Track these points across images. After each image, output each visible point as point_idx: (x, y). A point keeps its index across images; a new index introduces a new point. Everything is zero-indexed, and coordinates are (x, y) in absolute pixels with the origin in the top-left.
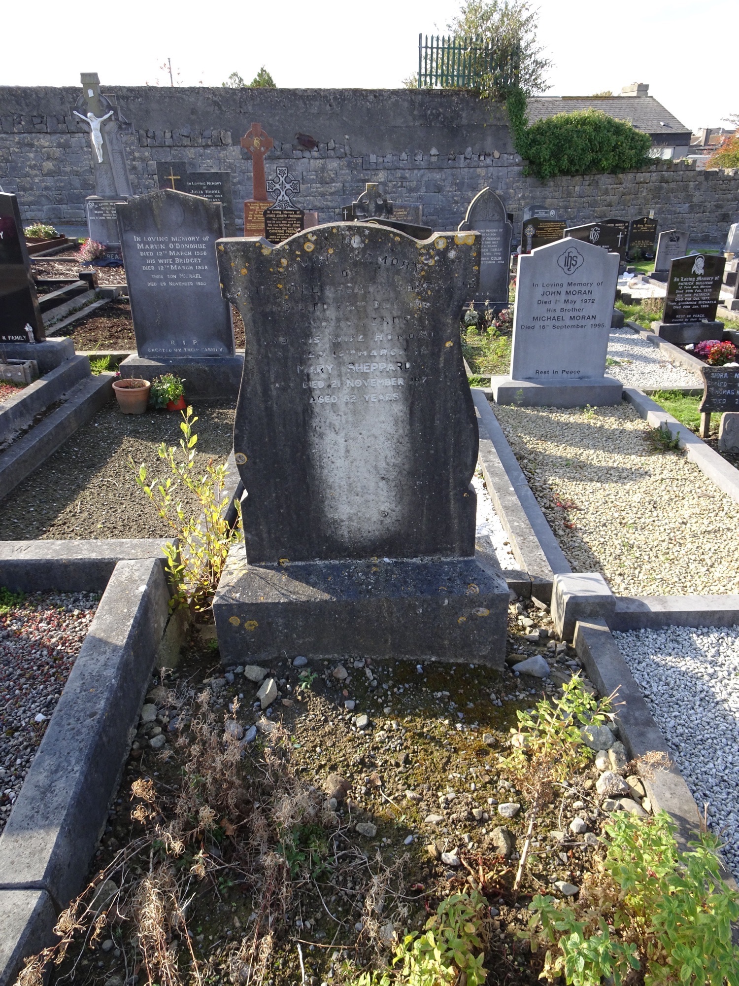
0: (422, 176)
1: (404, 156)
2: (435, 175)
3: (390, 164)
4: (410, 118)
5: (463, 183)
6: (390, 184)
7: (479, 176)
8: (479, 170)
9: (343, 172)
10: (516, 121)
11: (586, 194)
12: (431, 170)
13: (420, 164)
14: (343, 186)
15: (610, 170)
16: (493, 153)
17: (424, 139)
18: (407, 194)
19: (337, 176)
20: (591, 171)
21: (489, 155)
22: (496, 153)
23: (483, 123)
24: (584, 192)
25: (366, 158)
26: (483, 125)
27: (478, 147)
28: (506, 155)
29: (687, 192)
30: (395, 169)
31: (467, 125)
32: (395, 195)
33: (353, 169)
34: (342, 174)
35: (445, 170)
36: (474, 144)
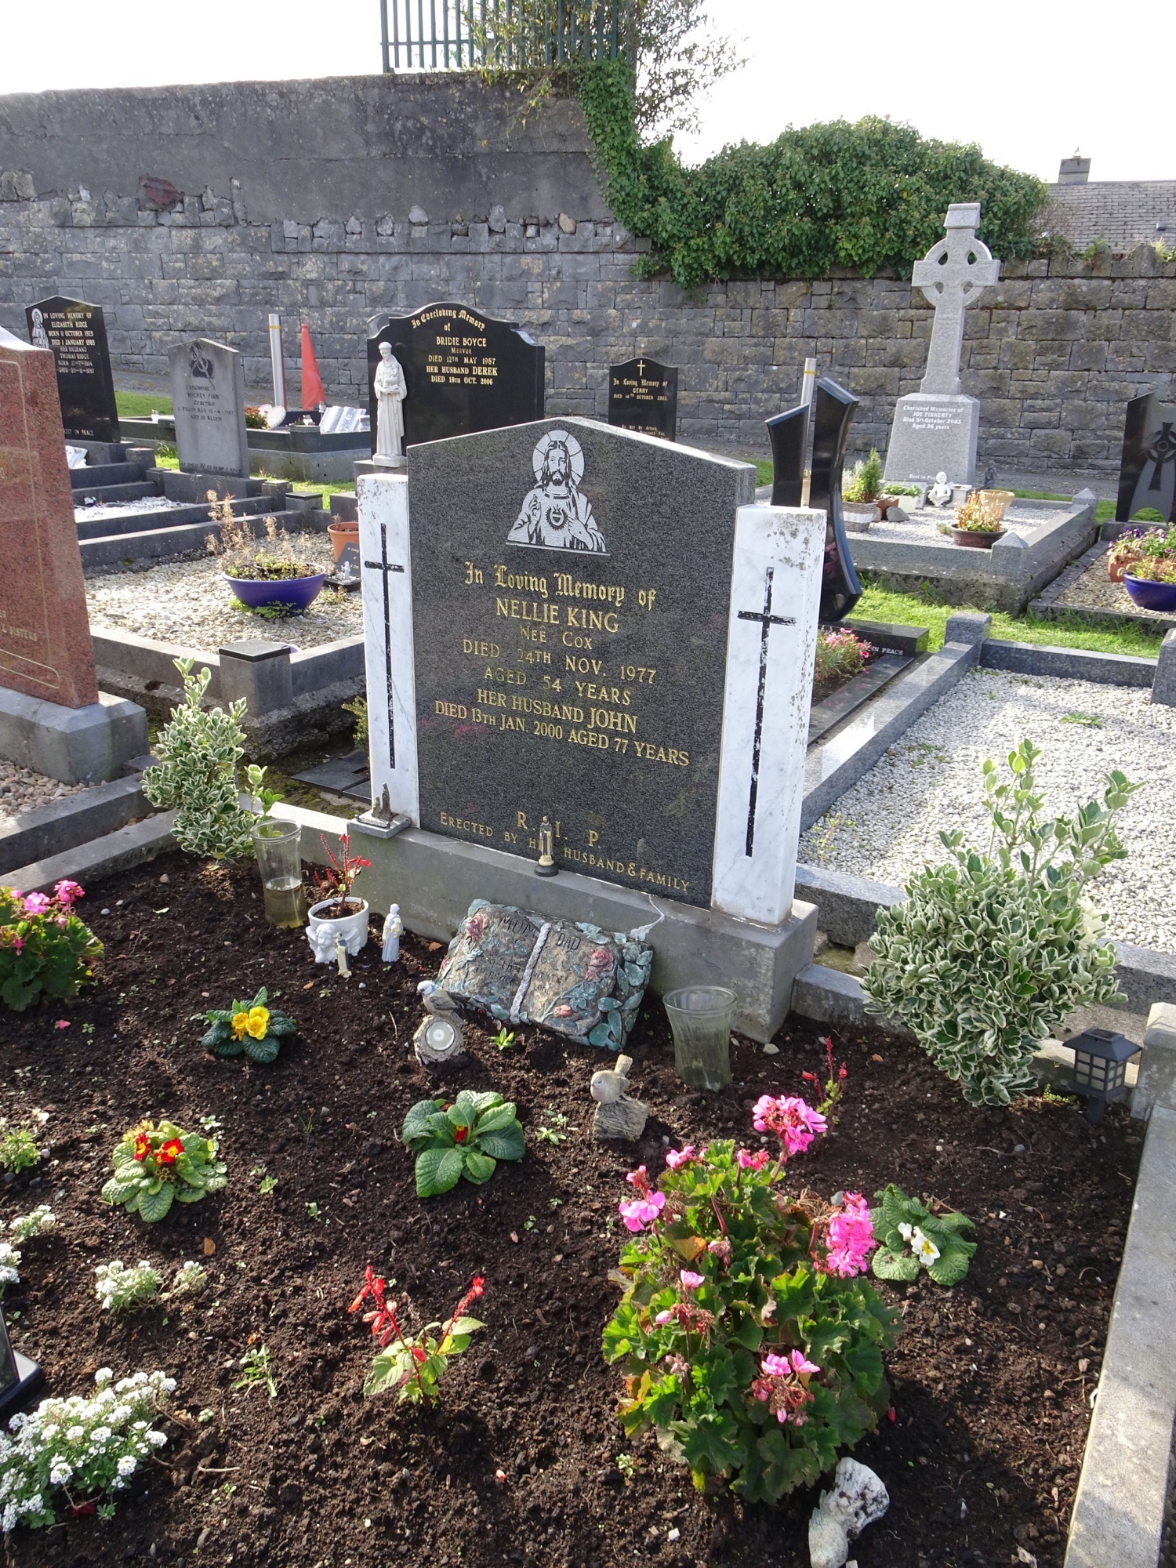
0: (396, 268)
1: (353, 224)
2: (425, 268)
3: (326, 243)
4: (359, 140)
5: (492, 289)
6: (330, 286)
7: (526, 274)
8: (526, 260)
9: (235, 256)
10: (604, 140)
11: (823, 331)
12: (416, 258)
13: (389, 243)
14: (239, 286)
15: (881, 268)
16: (557, 220)
17: (393, 186)
18: (368, 309)
19: (223, 265)
20: (822, 270)
21: (547, 224)
22: (564, 219)
23: (527, 148)
24: (815, 323)
25: (275, 227)
26: (526, 154)
27: (519, 206)
28: (590, 226)
29: (1164, 339)
30: (339, 253)
31: (488, 154)
32: (343, 310)
33: (253, 251)
34: (233, 261)
35: (447, 258)
36: (509, 199)
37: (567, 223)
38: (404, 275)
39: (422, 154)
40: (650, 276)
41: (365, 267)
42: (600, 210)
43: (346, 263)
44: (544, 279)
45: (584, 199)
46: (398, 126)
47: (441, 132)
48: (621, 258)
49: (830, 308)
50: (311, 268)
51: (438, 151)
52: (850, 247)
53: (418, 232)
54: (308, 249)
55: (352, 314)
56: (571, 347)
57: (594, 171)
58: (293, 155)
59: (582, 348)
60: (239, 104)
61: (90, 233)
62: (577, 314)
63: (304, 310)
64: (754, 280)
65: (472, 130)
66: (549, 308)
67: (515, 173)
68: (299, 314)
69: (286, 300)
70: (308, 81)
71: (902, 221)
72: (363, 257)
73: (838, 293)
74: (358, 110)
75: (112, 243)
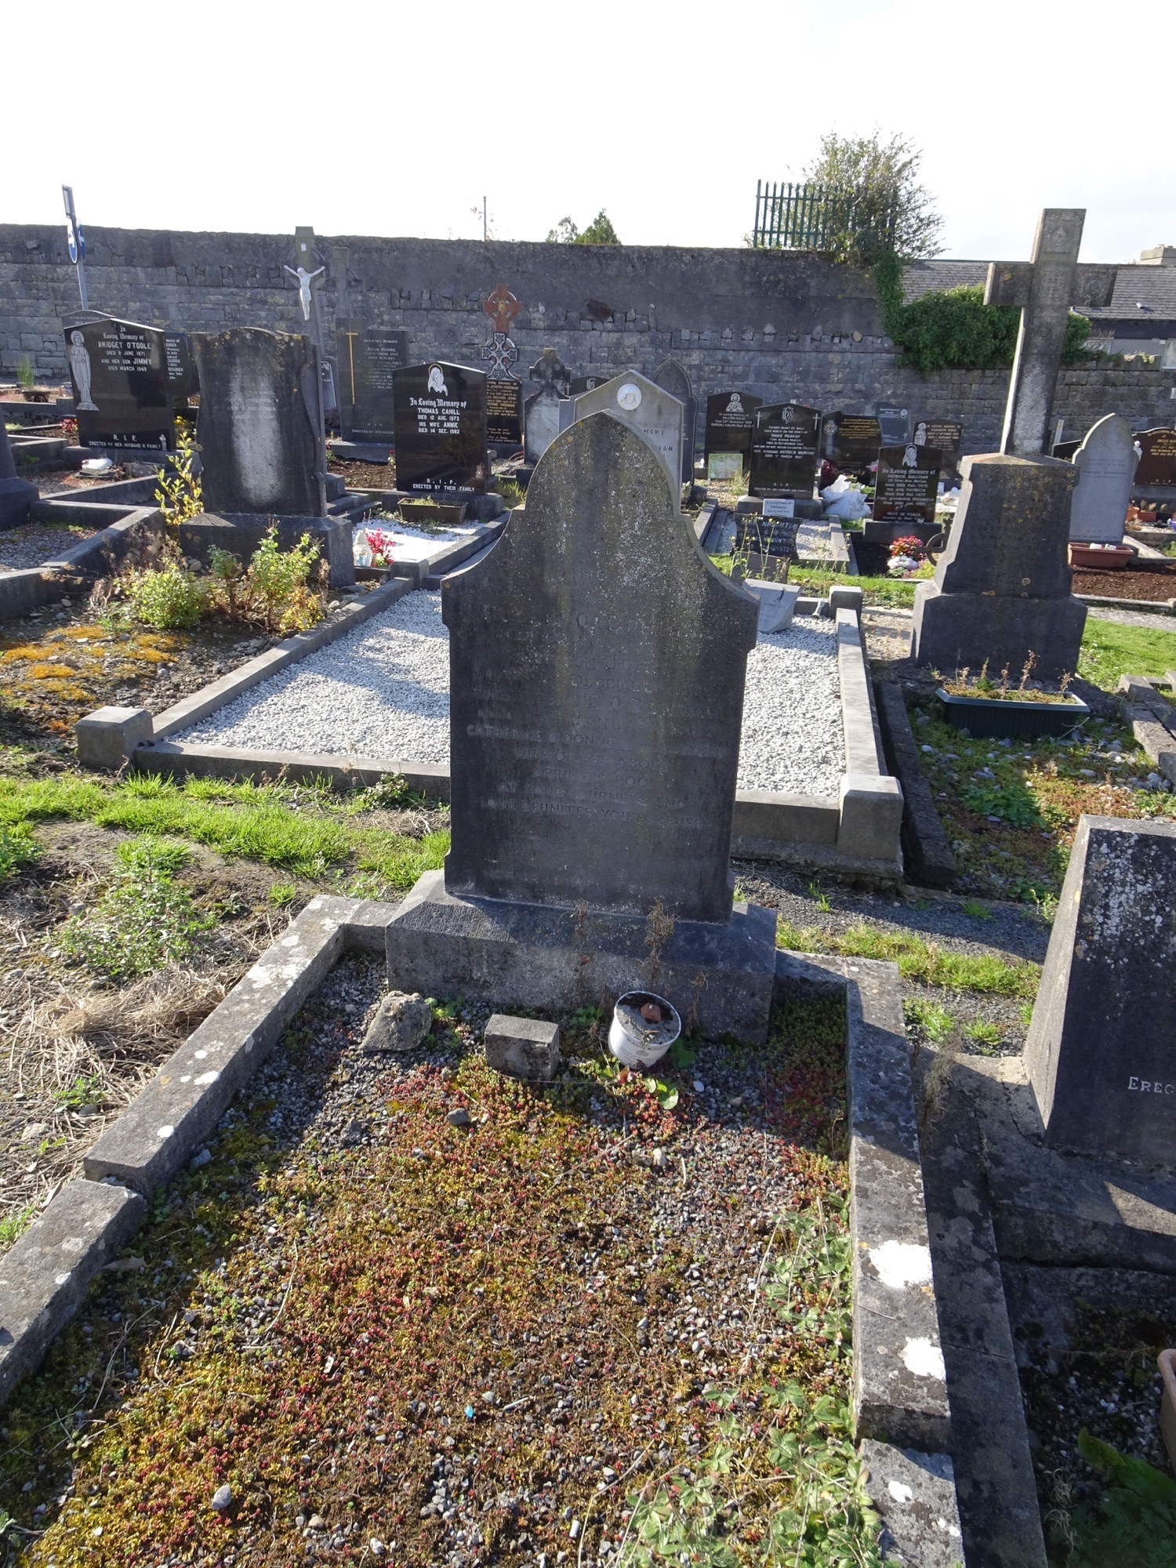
2: (769, 359)
3: (708, 343)
4: (739, 285)
5: (808, 373)
6: (707, 369)
7: (831, 363)
8: (831, 356)
13: (749, 344)
16: (852, 335)
22: (856, 334)
26: (839, 298)
27: (831, 326)
28: (871, 338)
30: (715, 349)
35: (784, 353)
36: (826, 322)
37: (857, 336)
38: (756, 363)
39: (777, 295)
40: (903, 366)
41: (731, 358)
43: (719, 355)
44: (840, 366)
46: (764, 278)
48: (885, 356)
50: (696, 358)
51: (787, 294)
54: (696, 347)
57: (877, 309)
61: (541, 334)
62: (857, 386)
65: (809, 283)
66: (842, 383)
67: (831, 308)
72: (731, 352)
75: (557, 340)
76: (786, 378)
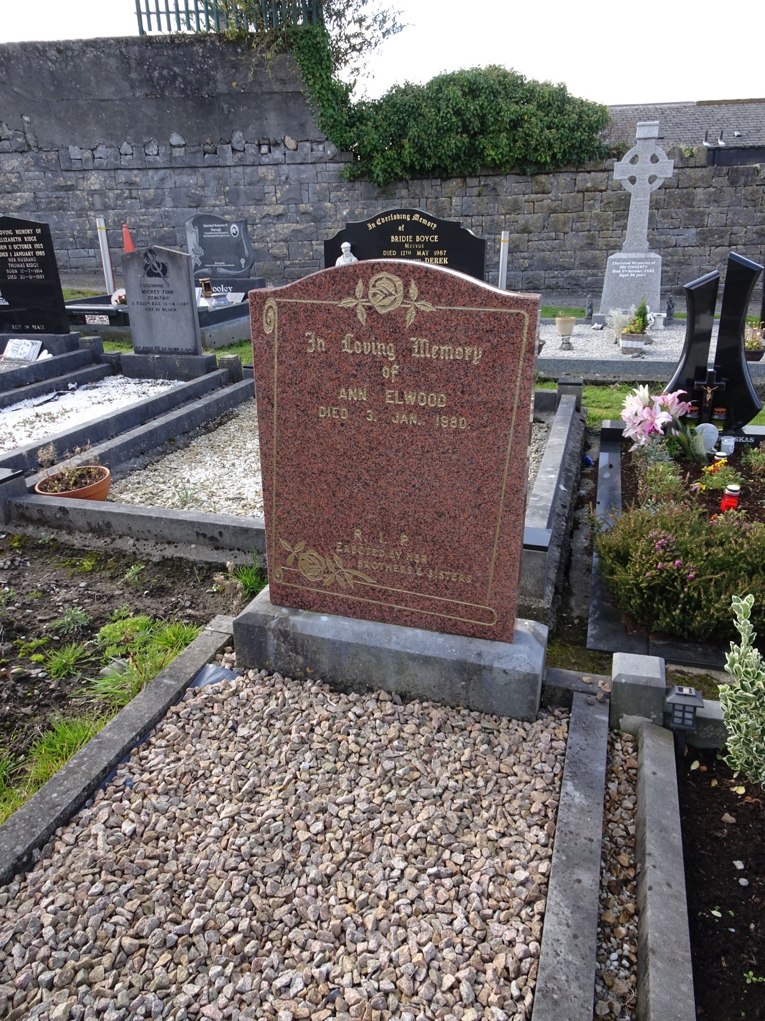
0: (162, 179)
1: (126, 147)
2: (185, 179)
3: (105, 162)
4: (126, 85)
5: (238, 193)
6: (111, 194)
7: (262, 180)
8: (262, 170)
9: (31, 174)
10: (314, 83)
11: (476, 211)
12: (177, 171)
13: (156, 161)
14: (35, 197)
15: (513, 168)
16: (283, 141)
17: (155, 119)
18: (143, 210)
19: (21, 181)
20: (474, 169)
21: (276, 144)
22: (288, 139)
23: (257, 89)
24: (469, 206)
25: (62, 152)
26: (256, 93)
27: (254, 131)
28: (308, 144)
29: (691, 206)
30: (116, 169)
31: (229, 94)
32: (122, 212)
33: (45, 170)
34: (29, 179)
35: (201, 170)
36: (247, 126)
37: (290, 143)
38: (169, 184)
39: (176, 95)
40: (354, 178)
41: (138, 180)
42: (315, 134)
43: (122, 176)
44: (276, 183)
45: (302, 125)
46: (156, 74)
47: (189, 78)
48: (331, 166)
49: (479, 195)
50: (94, 181)
51: (189, 92)
52: (493, 154)
53: (178, 152)
54: (91, 167)
55: (132, 214)
56: (300, 231)
57: (308, 105)
58: (72, 97)
59: (308, 231)
60: (24, 58)
62: (302, 207)
63: (92, 213)
64: (427, 179)
65: (214, 77)
66: (282, 204)
67: (249, 108)
68: (88, 216)
69: (76, 206)
70: (81, 41)
71: (527, 135)
72: (135, 172)
73: (485, 185)
74: (123, 62)
76: (212, 202)
